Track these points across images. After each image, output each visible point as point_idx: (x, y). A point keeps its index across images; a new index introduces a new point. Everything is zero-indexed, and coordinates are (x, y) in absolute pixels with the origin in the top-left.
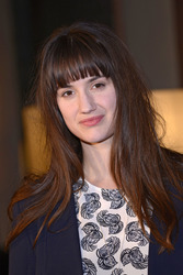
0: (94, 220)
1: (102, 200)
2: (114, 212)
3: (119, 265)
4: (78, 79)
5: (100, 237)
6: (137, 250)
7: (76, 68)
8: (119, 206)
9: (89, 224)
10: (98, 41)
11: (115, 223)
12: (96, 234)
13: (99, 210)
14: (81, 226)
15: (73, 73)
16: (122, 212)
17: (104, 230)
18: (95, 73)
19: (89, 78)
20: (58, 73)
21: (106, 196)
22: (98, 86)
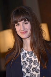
0: (25, 60)
1: (27, 54)
2: (30, 57)
3: (32, 72)
4: (20, 21)
5: (27, 65)
6: (36, 68)
7: (20, 18)
8: (32, 56)
9: (24, 61)
10: (26, 11)
11: (31, 61)
12: (26, 64)
13: (26, 57)
14: (22, 62)
15: (19, 20)
16: (32, 57)
17: (28, 63)
18: (25, 20)
19: (24, 21)
20: (15, 20)
21: (28, 53)
22: (26, 23)
